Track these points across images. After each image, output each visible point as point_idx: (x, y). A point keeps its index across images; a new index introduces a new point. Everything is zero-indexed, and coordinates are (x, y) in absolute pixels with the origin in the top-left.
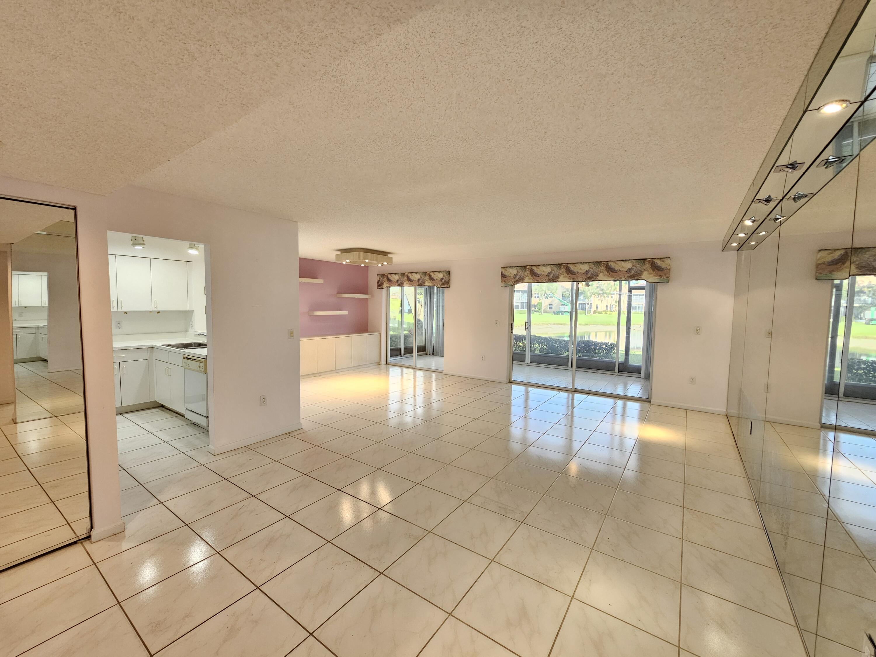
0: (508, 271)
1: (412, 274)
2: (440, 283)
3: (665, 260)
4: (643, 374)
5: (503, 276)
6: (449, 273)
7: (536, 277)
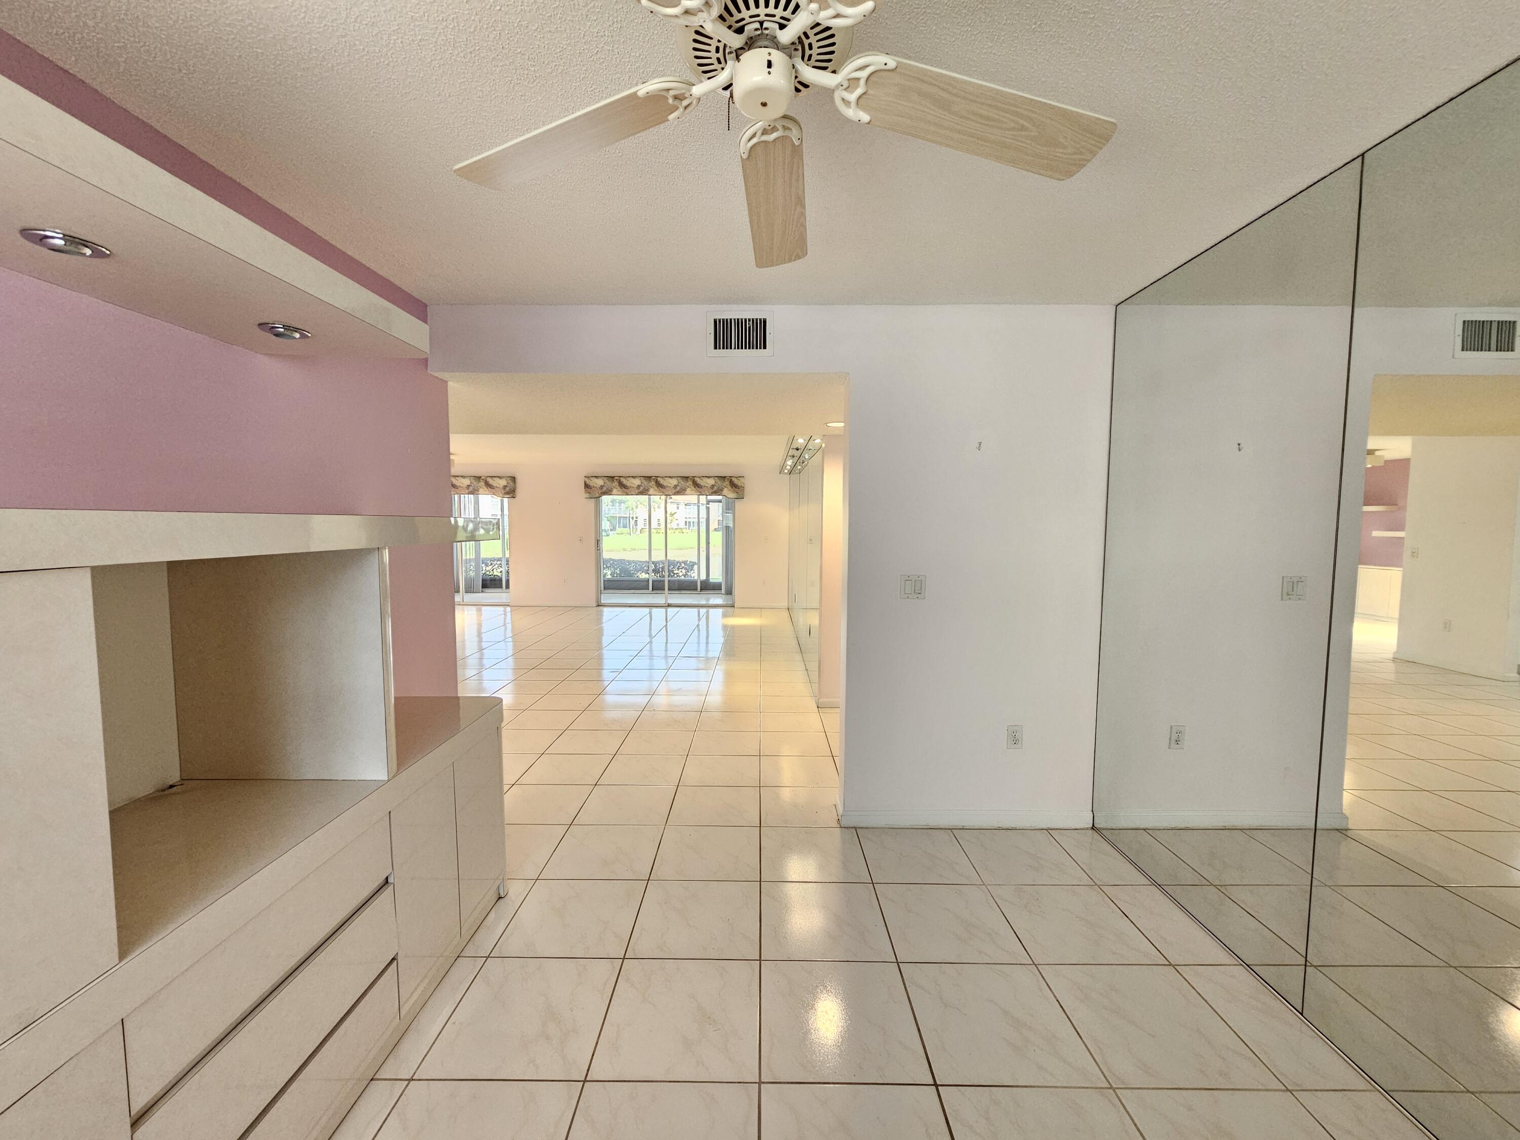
0: (594, 481)
1: (457, 478)
2: (503, 492)
3: (740, 478)
4: (723, 591)
5: (587, 486)
6: (513, 479)
7: (624, 488)
